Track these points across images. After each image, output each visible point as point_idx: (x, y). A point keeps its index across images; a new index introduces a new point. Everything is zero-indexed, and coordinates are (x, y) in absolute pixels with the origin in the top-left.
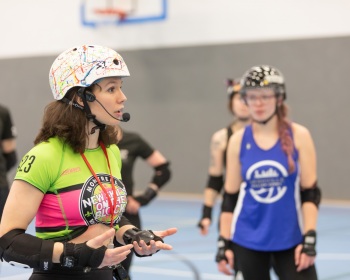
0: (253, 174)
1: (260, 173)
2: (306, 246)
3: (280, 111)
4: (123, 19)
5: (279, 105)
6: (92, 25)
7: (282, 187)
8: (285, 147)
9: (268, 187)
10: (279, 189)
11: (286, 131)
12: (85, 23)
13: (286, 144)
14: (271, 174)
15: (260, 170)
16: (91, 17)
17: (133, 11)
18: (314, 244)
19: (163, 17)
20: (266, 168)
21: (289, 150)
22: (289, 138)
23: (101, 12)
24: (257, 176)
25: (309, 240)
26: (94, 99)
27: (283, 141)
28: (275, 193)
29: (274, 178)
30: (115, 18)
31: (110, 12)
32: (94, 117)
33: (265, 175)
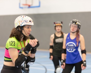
0: (68, 45)
1: (70, 45)
2: (84, 64)
3: (78, 31)
4: (29, 7)
5: (78, 30)
6: (22, 8)
7: (74, 49)
8: (77, 40)
9: (71, 49)
10: (73, 49)
11: (78, 36)
12: (20, 7)
13: (77, 39)
14: (72, 45)
15: (70, 44)
16: (21, 6)
17: (32, 5)
18: (86, 64)
19: (39, 6)
20: (71, 44)
21: (78, 41)
22: (78, 38)
23: (24, 5)
24: (69, 45)
25: (84, 63)
26: (23, 29)
27: (77, 38)
28: (73, 50)
29: (73, 47)
30: (27, 6)
31: (26, 5)
32: (23, 34)
33: (71, 45)
